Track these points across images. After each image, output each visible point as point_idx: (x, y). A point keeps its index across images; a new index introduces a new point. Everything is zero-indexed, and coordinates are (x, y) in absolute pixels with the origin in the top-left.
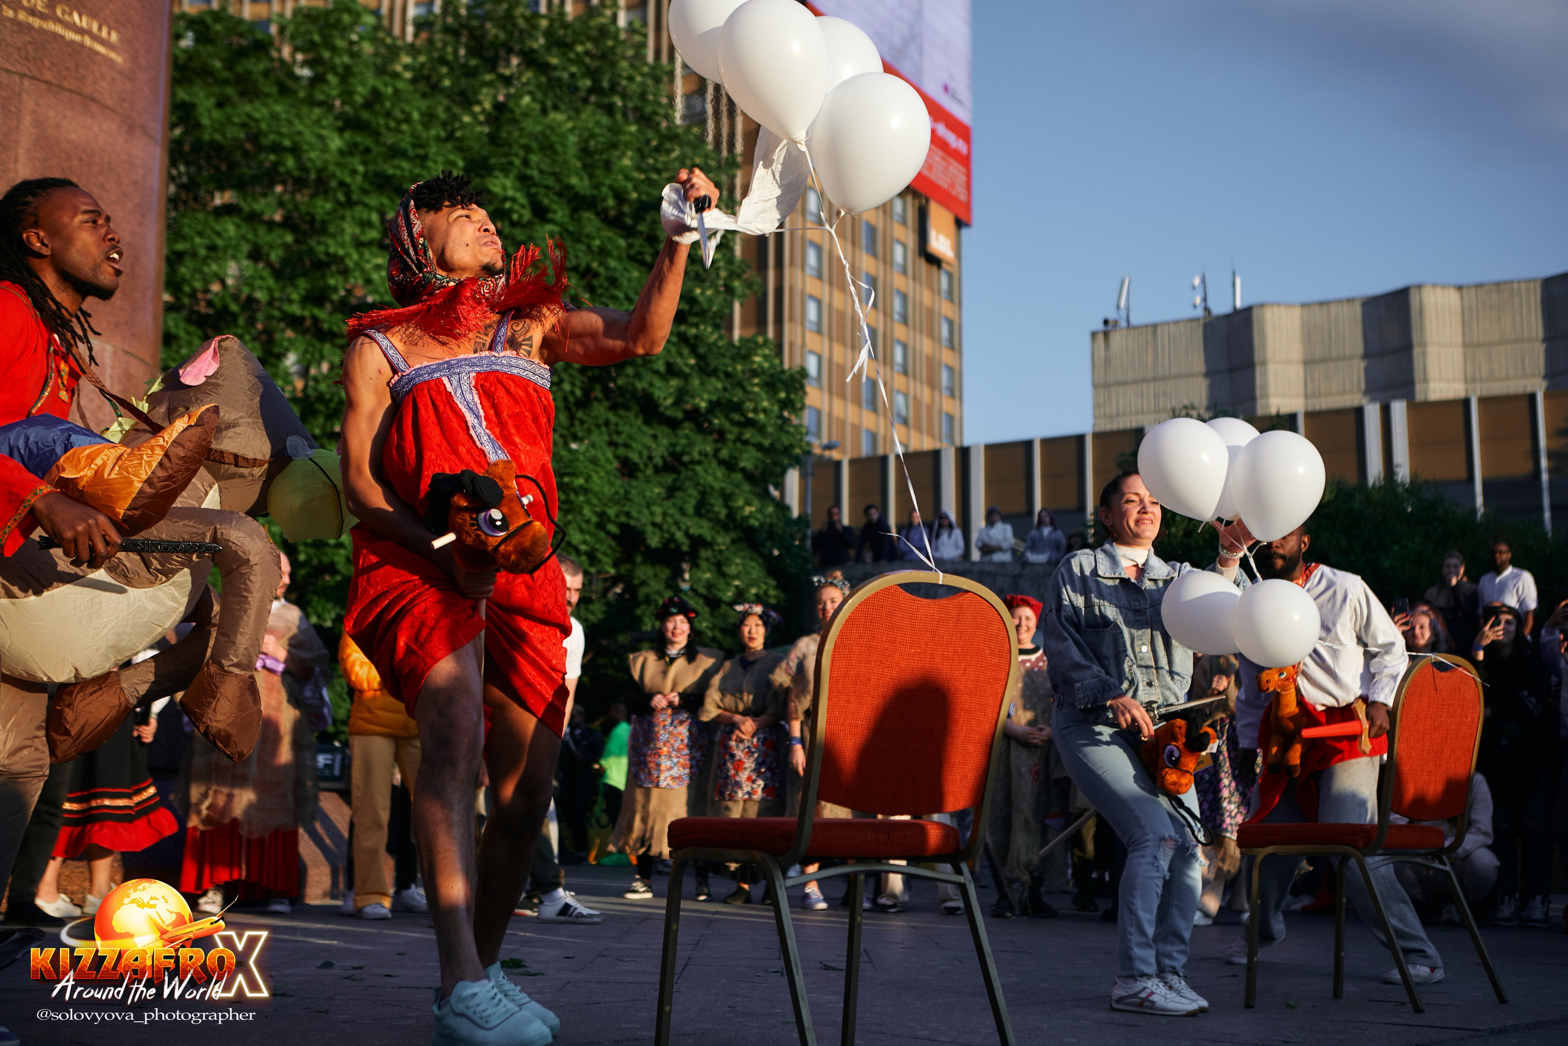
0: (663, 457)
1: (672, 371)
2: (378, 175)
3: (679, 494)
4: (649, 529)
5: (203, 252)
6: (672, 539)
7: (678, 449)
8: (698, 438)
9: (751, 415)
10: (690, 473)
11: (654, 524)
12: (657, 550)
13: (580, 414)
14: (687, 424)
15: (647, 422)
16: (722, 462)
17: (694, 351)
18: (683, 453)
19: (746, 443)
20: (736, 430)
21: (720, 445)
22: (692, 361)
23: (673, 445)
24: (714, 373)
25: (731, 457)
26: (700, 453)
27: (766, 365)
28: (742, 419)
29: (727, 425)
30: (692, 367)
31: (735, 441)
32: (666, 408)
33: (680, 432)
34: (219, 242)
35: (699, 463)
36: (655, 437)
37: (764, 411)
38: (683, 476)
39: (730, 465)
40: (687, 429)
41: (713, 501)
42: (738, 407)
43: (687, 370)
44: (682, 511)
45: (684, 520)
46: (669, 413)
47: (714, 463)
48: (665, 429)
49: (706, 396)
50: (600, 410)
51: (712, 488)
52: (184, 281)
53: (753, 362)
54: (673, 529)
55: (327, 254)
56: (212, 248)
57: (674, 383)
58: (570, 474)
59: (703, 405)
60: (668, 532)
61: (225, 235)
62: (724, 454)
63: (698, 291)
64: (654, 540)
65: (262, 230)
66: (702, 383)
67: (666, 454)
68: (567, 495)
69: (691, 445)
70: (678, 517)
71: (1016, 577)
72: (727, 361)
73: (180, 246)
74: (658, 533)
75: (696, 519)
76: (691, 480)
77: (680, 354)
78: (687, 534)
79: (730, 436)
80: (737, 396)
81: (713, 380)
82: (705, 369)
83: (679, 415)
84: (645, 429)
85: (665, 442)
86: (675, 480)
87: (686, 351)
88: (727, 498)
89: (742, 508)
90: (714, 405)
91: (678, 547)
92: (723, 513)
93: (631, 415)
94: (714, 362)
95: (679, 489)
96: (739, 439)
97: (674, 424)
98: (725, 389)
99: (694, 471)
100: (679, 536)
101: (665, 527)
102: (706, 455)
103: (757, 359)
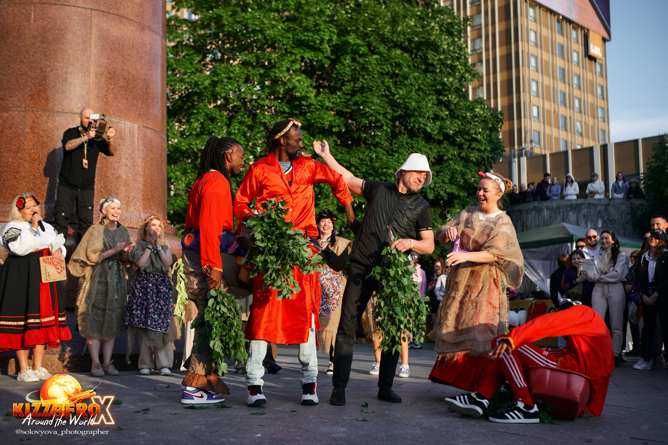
0: (434, 158)
1: (436, 118)
2: (298, 40)
3: (441, 174)
4: (428, 190)
5: (225, 80)
6: (439, 194)
7: (441, 153)
8: (450, 148)
9: (474, 136)
10: (447, 164)
11: (430, 188)
12: (432, 200)
13: (394, 141)
14: (445, 142)
15: (427, 142)
16: (462, 158)
17: (447, 107)
18: (444, 155)
19: (473, 149)
20: (468, 143)
21: (461, 151)
22: (447, 113)
23: (439, 152)
24: (457, 118)
25: (466, 156)
26: (452, 155)
27: (482, 112)
28: (470, 138)
29: (463, 141)
30: (447, 116)
31: (468, 148)
32: (435, 135)
33: (442, 146)
34: (232, 75)
35: (452, 159)
36: (431, 149)
37: (480, 133)
38: (444, 166)
39: (466, 160)
40: (445, 144)
41: (457, 176)
42: (468, 133)
43: (445, 117)
44: (443, 182)
45: (444, 185)
46: (436, 137)
47: (459, 159)
48: (436, 145)
49: (453, 128)
50: (404, 139)
51: (456, 170)
52: (218, 93)
53: (475, 112)
54: (439, 190)
55: (276, 77)
56: (230, 78)
57: (438, 123)
58: (386, 168)
59: (451, 132)
60: (437, 191)
61: (234, 72)
62: (463, 154)
63: (446, 79)
64: (431, 196)
65: (250, 68)
66: (451, 123)
67: (436, 156)
68: (386, 177)
69: (448, 151)
70: (441, 184)
71: (606, 206)
72: (463, 111)
73: (216, 79)
74: (433, 192)
75: (450, 185)
76: (447, 167)
77: (441, 110)
78: (445, 192)
79: (465, 147)
80: (468, 127)
81: (457, 121)
82: (453, 116)
83: (441, 138)
84: (427, 145)
85: (435, 151)
86: (440, 168)
87: (444, 109)
88: (463, 174)
89: (471, 179)
90: (458, 133)
91: (442, 199)
92: (462, 181)
93: (419, 140)
94: (458, 113)
95: (441, 171)
96: (469, 147)
97: (440, 143)
98: (462, 124)
99: (449, 163)
100: (442, 193)
101: (435, 189)
102: (455, 156)
103: (477, 110)
